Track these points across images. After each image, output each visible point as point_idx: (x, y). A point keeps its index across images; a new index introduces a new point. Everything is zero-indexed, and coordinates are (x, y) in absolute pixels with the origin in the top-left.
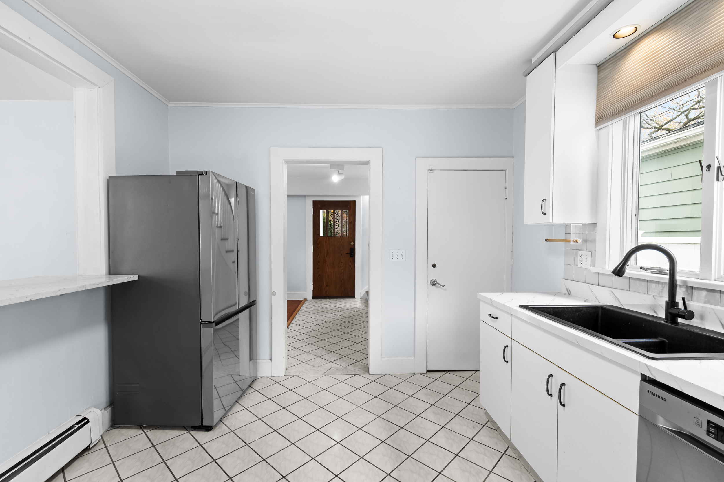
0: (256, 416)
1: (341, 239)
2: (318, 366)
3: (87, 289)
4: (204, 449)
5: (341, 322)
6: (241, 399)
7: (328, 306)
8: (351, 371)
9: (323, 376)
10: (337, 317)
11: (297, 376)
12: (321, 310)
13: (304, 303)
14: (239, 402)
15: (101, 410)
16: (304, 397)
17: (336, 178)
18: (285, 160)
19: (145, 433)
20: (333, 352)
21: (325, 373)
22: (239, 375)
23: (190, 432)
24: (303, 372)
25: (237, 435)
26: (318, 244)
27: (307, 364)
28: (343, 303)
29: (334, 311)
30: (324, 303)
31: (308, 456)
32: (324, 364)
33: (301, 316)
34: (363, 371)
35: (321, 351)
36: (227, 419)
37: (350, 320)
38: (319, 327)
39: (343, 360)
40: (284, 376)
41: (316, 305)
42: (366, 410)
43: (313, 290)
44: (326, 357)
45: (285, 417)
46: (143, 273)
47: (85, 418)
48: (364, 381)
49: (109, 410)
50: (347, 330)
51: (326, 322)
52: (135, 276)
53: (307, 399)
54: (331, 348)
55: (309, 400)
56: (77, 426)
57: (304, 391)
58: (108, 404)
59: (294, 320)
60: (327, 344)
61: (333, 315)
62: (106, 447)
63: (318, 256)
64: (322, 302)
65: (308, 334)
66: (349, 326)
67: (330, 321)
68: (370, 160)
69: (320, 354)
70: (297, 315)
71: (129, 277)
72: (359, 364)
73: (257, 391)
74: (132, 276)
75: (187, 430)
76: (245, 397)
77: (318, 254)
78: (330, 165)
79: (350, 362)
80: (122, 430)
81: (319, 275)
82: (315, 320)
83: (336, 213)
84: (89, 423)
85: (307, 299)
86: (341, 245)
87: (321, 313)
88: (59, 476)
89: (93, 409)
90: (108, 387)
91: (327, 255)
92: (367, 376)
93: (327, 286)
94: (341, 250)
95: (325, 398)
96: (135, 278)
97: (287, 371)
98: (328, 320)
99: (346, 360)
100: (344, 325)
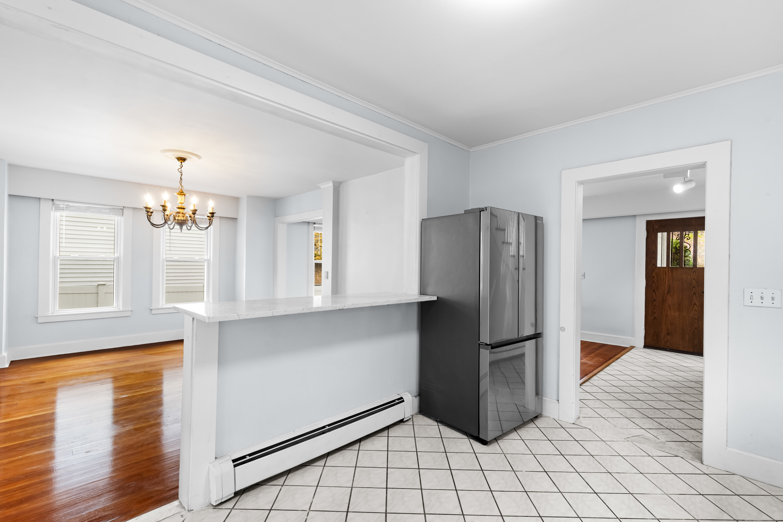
0: (530, 450)
1: (695, 271)
2: (622, 427)
3: (402, 303)
4: (476, 457)
5: (681, 385)
6: (520, 430)
7: (664, 361)
8: (670, 449)
9: (625, 440)
10: (675, 378)
11: (589, 429)
12: (652, 364)
13: (628, 351)
14: (517, 431)
15: (413, 397)
16: (590, 454)
17: (679, 189)
18: (579, 182)
19: (438, 425)
20: (651, 418)
21: (628, 438)
22: (525, 407)
23: (470, 439)
24: (598, 427)
25: (507, 459)
26: (653, 277)
27: (607, 421)
28: (693, 361)
29: (672, 369)
30: (660, 357)
31: (574, 512)
32: (631, 428)
33: (618, 365)
34: (691, 456)
35: (633, 412)
36: (502, 441)
37: (698, 386)
38: (640, 384)
39: (663, 432)
40: (573, 424)
41: (647, 356)
42: (677, 503)
43: (645, 337)
44: (637, 421)
45: (560, 464)
46: (441, 295)
47: (402, 398)
48: (689, 468)
49: (418, 398)
50: (686, 398)
51: (654, 380)
52: (434, 297)
53: (594, 458)
54: (650, 413)
55: (595, 459)
56: (397, 401)
57: (591, 447)
58: (418, 394)
59: (608, 368)
60: (646, 406)
61: (670, 374)
62: (413, 425)
63: (654, 293)
64: (657, 354)
65: (621, 388)
66: (691, 393)
67: (661, 380)
68: (706, 162)
69: (630, 415)
70: (613, 364)
71: (431, 297)
72: (688, 445)
73: (538, 428)
74: (432, 297)
75: (468, 437)
76: (525, 429)
77: (654, 291)
78: (663, 174)
79: (675, 438)
80: (425, 417)
81: (655, 318)
82: (638, 374)
83: (685, 235)
84: (404, 402)
85: (635, 347)
86: (694, 279)
87: (650, 368)
88: (386, 431)
89: (407, 393)
90: (418, 381)
91: (668, 292)
92: (698, 464)
93: (668, 334)
94: (693, 287)
95: (618, 465)
96: (435, 298)
97: (578, 419)
98: (658, 378)
99: (668, 433)
100: (683, 390)
